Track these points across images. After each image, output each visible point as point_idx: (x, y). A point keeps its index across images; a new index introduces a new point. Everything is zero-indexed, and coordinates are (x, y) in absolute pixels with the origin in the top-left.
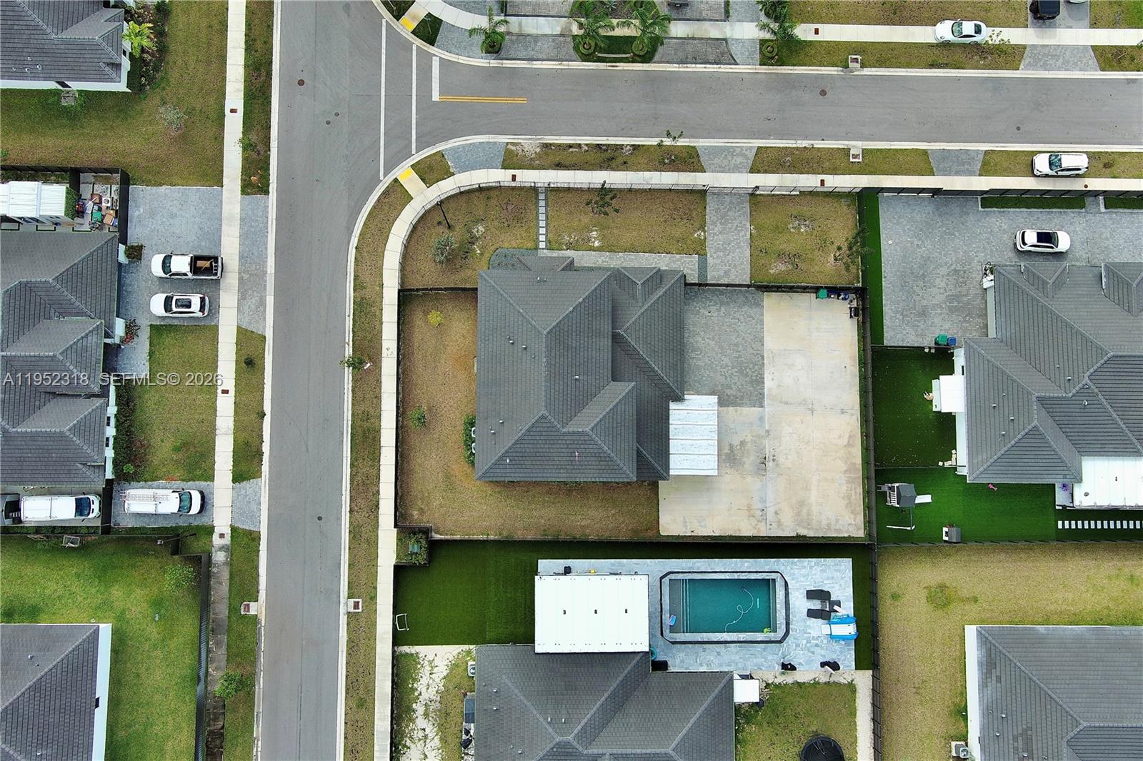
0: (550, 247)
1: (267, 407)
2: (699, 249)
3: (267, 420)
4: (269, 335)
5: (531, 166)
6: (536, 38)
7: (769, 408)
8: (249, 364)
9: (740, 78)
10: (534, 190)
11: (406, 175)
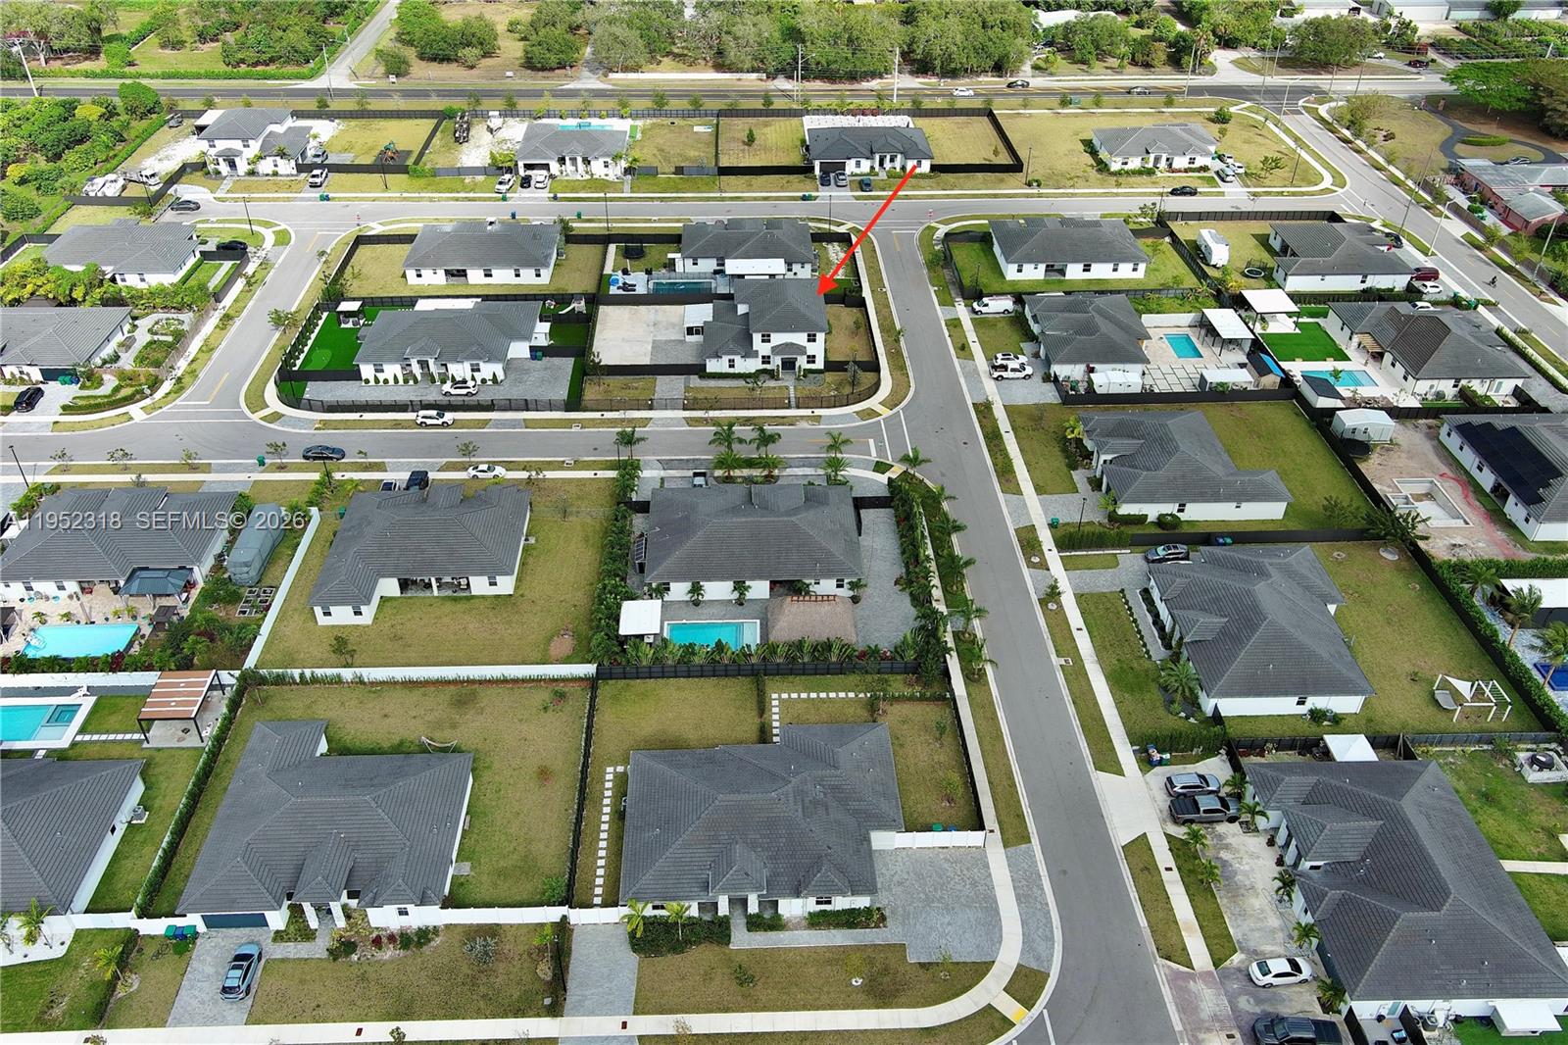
0: (787, 388)
1: (949, 340)
2: (687, 389)
3: (947, 334)
4: (956, 361)
5: (802, 417)
6: (804, 466)
7: (650, 340)
8: (963, 348)
9: (654, 454)
10: (798, 407)
11: (886, 412)
